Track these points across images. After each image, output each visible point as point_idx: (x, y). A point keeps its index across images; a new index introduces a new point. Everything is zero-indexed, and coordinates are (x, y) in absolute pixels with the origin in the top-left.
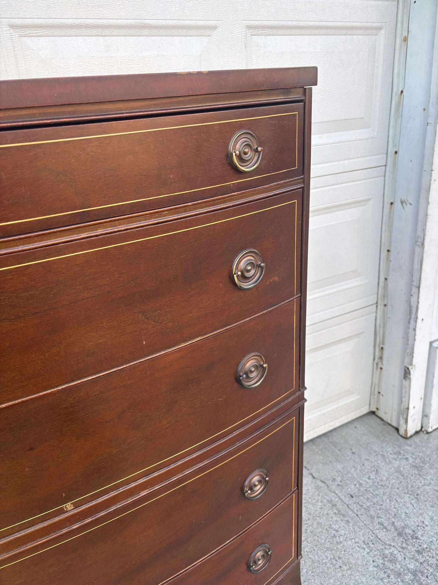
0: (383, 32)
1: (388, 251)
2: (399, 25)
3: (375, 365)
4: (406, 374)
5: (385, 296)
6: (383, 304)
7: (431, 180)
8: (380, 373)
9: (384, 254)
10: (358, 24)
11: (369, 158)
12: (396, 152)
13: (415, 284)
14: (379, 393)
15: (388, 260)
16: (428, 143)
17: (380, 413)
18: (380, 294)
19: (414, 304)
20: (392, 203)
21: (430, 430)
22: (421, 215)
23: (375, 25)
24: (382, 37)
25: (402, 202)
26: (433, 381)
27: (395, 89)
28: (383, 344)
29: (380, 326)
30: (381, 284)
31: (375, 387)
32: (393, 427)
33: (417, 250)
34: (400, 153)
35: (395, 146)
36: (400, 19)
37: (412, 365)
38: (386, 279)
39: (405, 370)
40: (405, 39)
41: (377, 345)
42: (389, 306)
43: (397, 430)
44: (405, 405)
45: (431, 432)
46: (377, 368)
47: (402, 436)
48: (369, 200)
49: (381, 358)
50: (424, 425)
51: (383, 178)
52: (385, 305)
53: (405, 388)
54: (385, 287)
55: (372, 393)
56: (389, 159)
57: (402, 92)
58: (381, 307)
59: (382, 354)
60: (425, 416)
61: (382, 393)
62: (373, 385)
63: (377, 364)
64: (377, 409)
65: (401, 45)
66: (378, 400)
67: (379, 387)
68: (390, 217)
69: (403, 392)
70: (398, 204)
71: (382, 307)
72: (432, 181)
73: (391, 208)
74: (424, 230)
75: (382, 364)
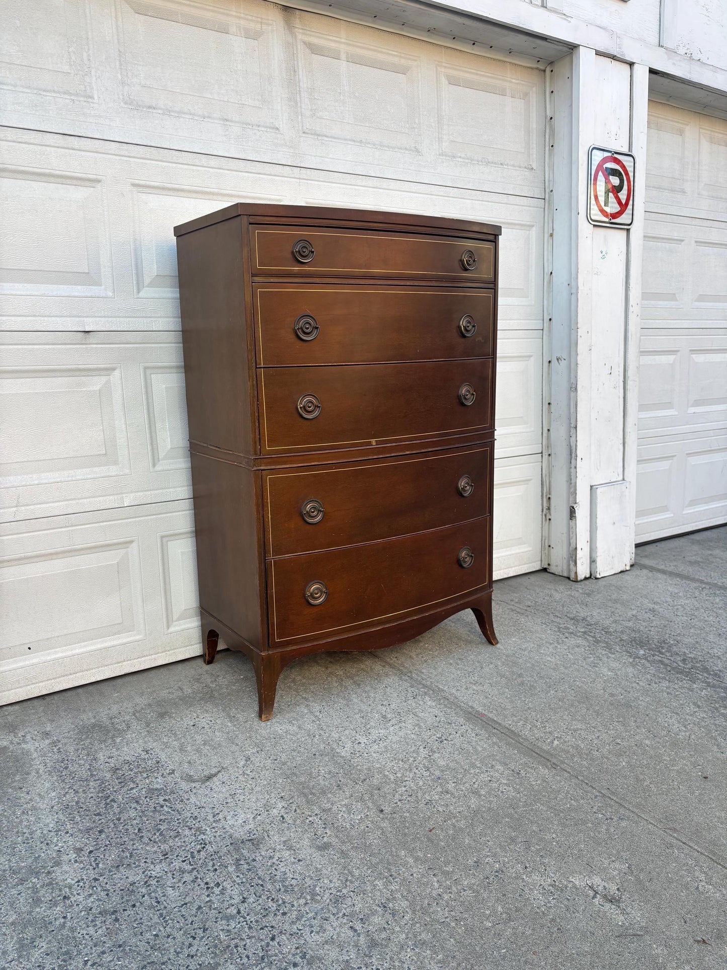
0: (534, 228)
1: (549, 404)
2: (546, 225)
3: (544, 517)
4: (572, 512)
5: (548, 446)
6: (547, 454)
7: (577, 336)
8: (549, 523)
9: (546, 406)
10: (516, 222)
11: (527, 321)
12: (550, 320)
13: (572, 425)
14: (549, 546)
15: (550, 412)
16: (573, 307)
17: (553, 569)
18: (544, 444)
19: (573, 444)
20: (550, 362)
21: (598, 576)
22: (573, 366)
23: (528, 223)
24: (534, 232)
25: (558, 359)
26: (596, 523)
27: (546, 270)
28: (550, 494)
29: (546, 476)
30: (545, 435)
31: (545, 540)
32: (565, 577)
33: (572, 394)
34: (553, 320)
35: (549, 314)
36: (546, 220)
37: (576, 503)
38: (549, 430)
39: (571, 510)
40: (551, 235)
41: (545, 495)
42: (553, 455)
43: (569, 578)
44: (573, 546)
45: (599, 578)
46: (546, 520)
47: (573, 581)
48: (530, 356)
49: (549, 509)
50: (593, 573)
51: (541, 340)
52: (549, 455)
53: (572, 528)
54: (548, 438)
55: (543, 547)
56: (545, 324)
57: (551, 273)
58: (545, 457)
59: (550, 505)
60: (593, 561)
61: (552, 546)
62: (543, 539)
63: (545, 515)
64: (549, 565)
65: (548, 239)
66: (549, 555)
67: (549, 540)
68: (549, 374)
69: (571, 533)
70: (554, 361)
71: (547, 456)
72: (579, 337)
73: (549, 366)
74: (576, 377)
75: (550, 515)
